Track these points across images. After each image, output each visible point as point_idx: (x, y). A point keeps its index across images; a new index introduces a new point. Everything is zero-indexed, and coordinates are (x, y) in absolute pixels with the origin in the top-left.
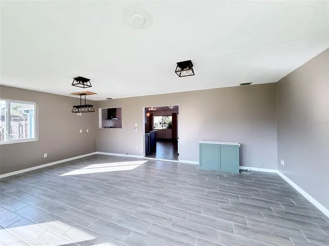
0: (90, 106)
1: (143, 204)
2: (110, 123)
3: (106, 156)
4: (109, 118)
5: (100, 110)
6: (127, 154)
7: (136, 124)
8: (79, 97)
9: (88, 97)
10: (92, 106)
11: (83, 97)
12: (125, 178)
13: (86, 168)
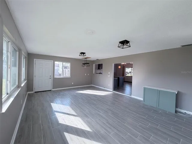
0: (88, 63)
1: (100, 111)
2: (99, 71)
3: (95, 87)
4: (99, 68)
5: (94, 65)
6: (104, 88)
7: (109, 73)
8: (84, 59)
9: (87, 59)
10: (89, 63)
11: (86, 59)
12: (98, 98)
13: (86, 91)
